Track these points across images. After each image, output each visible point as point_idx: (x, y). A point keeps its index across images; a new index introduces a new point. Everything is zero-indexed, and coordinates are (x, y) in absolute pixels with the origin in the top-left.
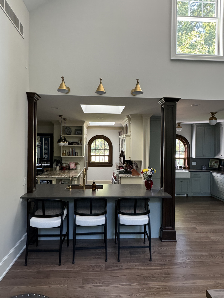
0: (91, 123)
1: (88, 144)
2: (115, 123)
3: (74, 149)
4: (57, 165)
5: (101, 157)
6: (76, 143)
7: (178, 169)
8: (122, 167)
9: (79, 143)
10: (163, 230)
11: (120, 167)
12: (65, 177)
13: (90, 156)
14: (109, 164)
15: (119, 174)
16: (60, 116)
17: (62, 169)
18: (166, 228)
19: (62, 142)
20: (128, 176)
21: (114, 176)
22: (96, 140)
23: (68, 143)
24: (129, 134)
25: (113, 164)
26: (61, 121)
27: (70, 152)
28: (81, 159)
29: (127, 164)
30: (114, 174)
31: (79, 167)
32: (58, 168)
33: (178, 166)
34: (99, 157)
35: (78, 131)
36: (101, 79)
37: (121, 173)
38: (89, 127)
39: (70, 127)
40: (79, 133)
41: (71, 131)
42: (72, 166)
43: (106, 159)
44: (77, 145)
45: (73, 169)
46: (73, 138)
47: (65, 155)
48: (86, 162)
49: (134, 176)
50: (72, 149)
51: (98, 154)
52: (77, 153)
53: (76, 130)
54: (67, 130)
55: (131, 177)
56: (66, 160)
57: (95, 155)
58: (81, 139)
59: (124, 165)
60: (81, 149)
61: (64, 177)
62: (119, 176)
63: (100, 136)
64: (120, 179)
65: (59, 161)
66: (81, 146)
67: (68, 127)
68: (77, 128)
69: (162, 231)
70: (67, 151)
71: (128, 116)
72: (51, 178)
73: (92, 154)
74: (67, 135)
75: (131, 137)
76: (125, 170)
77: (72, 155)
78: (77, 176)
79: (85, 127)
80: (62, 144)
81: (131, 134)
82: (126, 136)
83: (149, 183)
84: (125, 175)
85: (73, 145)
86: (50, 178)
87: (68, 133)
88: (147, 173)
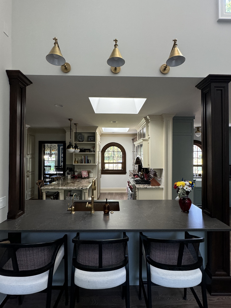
0: (104, 129)
1: (101, 152)
2: (129, 128)
3: (86, 157)
4: (68, 174)
5: (115, 165)
6: (89, 150)
7: (197, 177)
8: (138, 175)
9: (92, 150)
10: (213, 277)
11: (134, 175)
12: (74, 188)
13: (103, 164)
14: (123, 171)
15: (136, 184)
16: (69, 119)
17: (74, 177)
18: (217, 273)
19: (72, 148)
20: (147, 187)
21: (129, 185)
22: (110, 148)
23: (79, 150)
24: (146, 138)
25: (127, 171)
26: (71, 125)
27: (82, 159)
28: (94, 166)
29: (144, 172)
30: (129, 182)
31: (92, 175)
32: (69, 176)
33: (197, 174)
34: (113, 164)
35: (91, 138)
36: (116, 41)
37: (138, 182)
38: (102, 135)
39: (83, 134)
40: (92, 139)
41: (84, 137)
42: (85, 174)
43: (119, 167)
44: (90, 152)
45: (85, 178)
46: (85, 145)
47: (78, 163)
48: (99, 169)
49: (154, 187)
50: (84, 156)
51: (112, 161)
52: (89, 161)
53: (88, 137)
54: (79, 137)
55: (150, 189)
56: (78, 169)
57: (109, 163)
58: (94, 146)
59: (139, 173)
60: (94, 156)
61: (72, 188)
62: (136, 187)
63: (113, 144)
64: (137, 190)
65: (72, 170)
66: (94, 153)
67: (80, 133)
68: (89, 135)
69: (211, 278)
70: (80, 158)
71: (146, 118)
72: (58, 189)
73: (105, 161)
74: (79, 141)
75: (150, 141)
76: (142, 178)
77: (85, 163)
78: (88, 187)
79: (97, 133)
80: (72, 150)
81: (149, 138)
82: (144, 140)
83: (186, 203)
84: (143, 185)
85: (85, 152)
86: (56, 189)
87: (80, 140)
88: (185, 188)
